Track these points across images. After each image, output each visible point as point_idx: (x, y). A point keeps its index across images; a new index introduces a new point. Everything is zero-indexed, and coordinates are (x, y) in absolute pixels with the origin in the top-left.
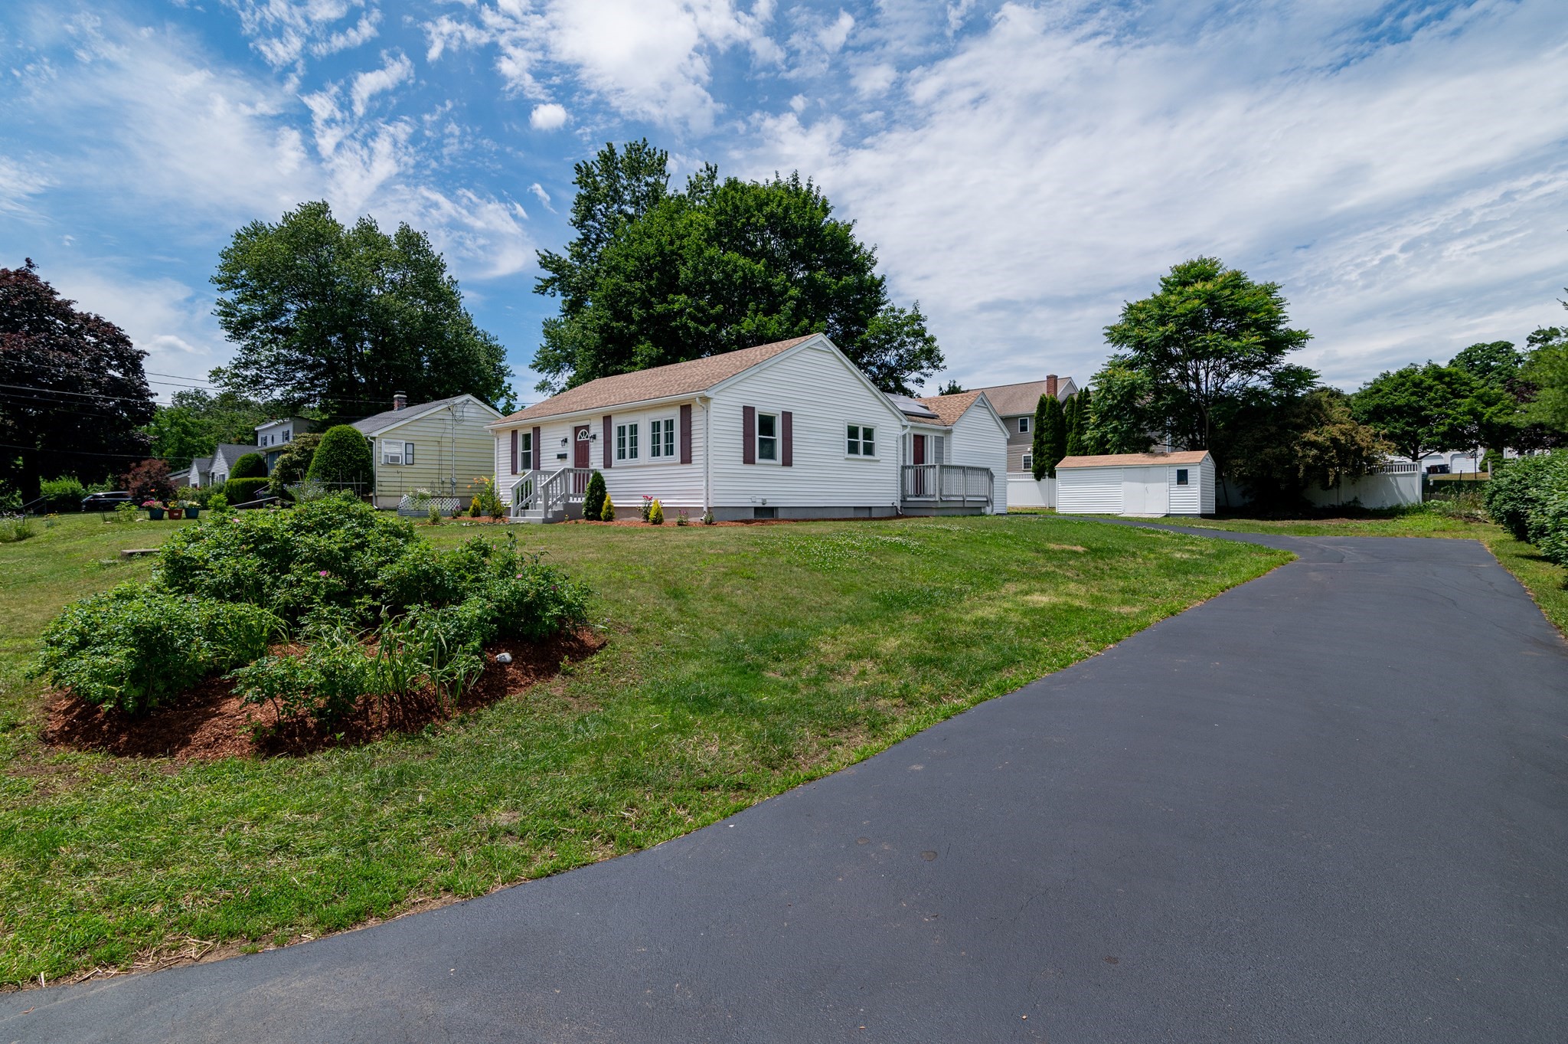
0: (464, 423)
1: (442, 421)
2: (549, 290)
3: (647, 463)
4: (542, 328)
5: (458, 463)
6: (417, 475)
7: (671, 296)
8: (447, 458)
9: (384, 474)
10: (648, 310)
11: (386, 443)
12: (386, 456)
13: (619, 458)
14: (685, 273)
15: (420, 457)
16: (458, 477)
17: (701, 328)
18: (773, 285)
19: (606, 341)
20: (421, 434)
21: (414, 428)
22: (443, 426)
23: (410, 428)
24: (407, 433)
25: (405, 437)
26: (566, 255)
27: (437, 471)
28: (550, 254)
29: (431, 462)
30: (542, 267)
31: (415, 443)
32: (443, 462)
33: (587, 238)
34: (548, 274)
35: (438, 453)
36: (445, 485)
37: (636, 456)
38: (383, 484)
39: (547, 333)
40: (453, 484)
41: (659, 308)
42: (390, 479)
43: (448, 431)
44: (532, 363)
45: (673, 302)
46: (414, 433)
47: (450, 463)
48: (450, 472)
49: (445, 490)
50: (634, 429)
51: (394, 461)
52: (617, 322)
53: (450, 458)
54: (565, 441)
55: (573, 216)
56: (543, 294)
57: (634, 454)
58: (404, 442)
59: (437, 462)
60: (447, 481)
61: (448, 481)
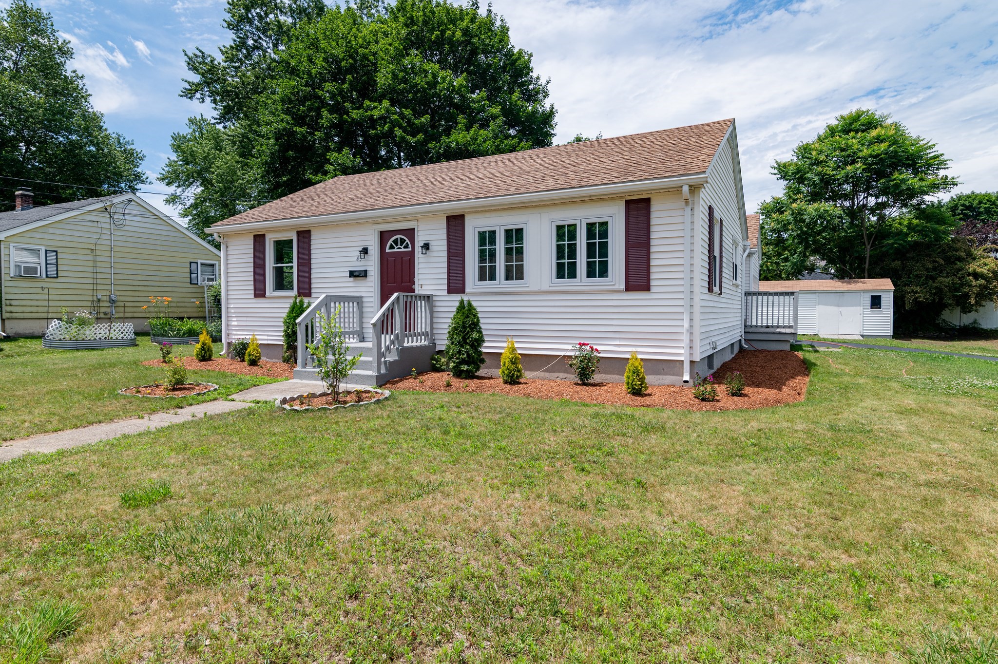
0: (126, 228)
1: (95, 224)
2: (198, 95)
3: (545, 288)
4: (170, 141)
5: (117, 277)
6: (64, 292)
7: (367, 103)
8: (103, 270)
9: (16, 290)
10: (341, 115)
11: (17, 249)
12: (18, 267)
13: (482, 278)
14: (382, 79)
15: (66, 268)
16: (118, 293)
17: (409, 138)
18: (473, 101)
19: (284, 148)
20: (69, 239)
21: (57, 231)
22: (99, 230)
23: (51, 230)
24: (46, 236)
25: (45, 242)
26: (219, 59)
27: (91, 287)
28: (203, 53)
29: (81, 275)
30: (190, 69)
31: (59, 250)
32: (99, 276)
33: (243, 44)
34: (196, 78)
35: (91, 264)
36: (101, 304)
37: (520, 277)
38: (13, 303)
39: (177, 148)
40: (112, 302)
41: (355, 114)
42: (23, 297)
43: (103, 237)
44: (159, 176)
45: (369, 109)
46: (57, 238)
47: (108, 276)
48: (108, 287)
49: (102, 310)
50: (515, 236)
51: (29, 273)
52: (301, 127)
53: (108, 270)
54: (365, 251)
55: (228, 17)
56: (191, 98)
57: (515, 273)
58: (43, 249)
59: (91, 275)
60: (105, 298)
61: (107, 298)
